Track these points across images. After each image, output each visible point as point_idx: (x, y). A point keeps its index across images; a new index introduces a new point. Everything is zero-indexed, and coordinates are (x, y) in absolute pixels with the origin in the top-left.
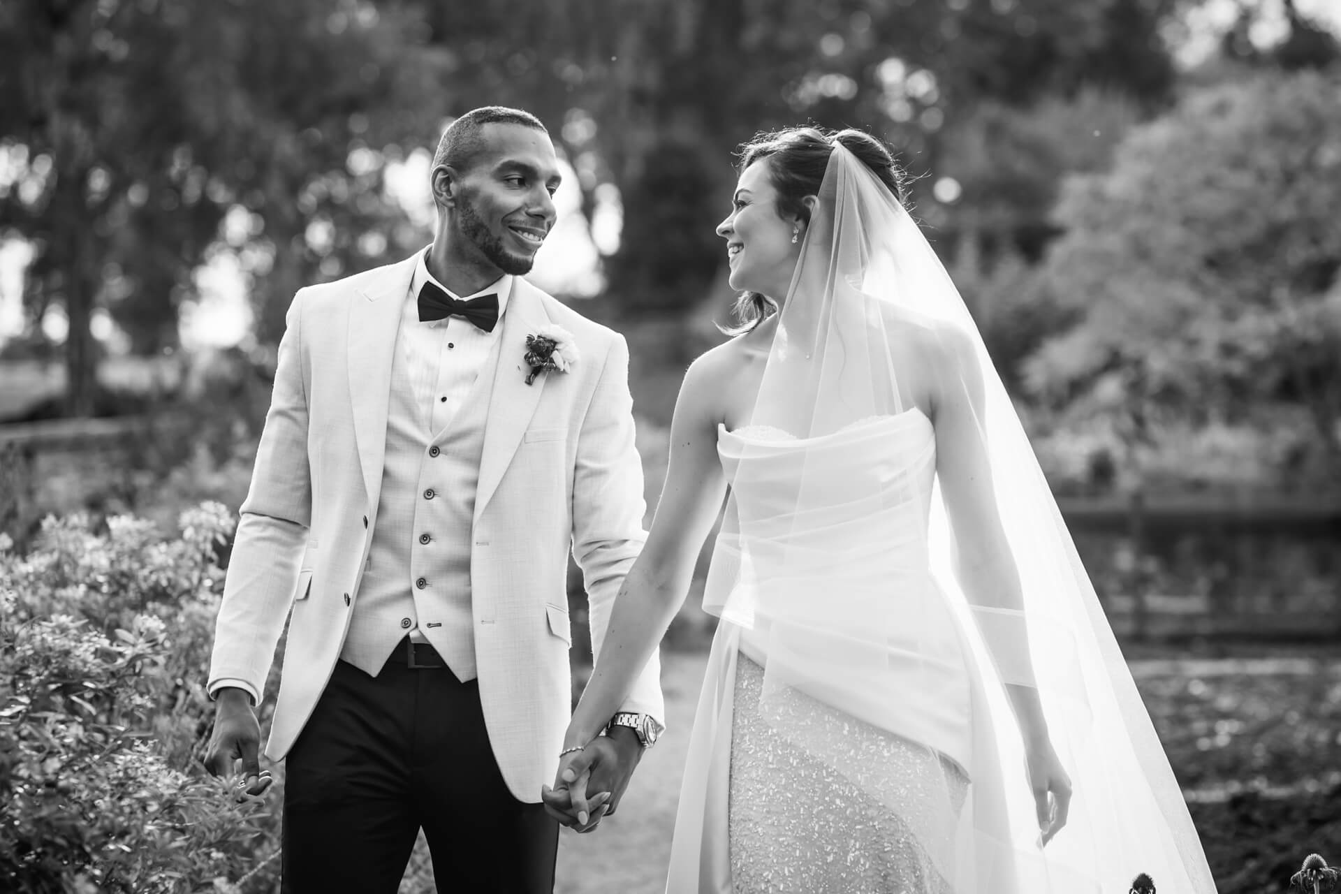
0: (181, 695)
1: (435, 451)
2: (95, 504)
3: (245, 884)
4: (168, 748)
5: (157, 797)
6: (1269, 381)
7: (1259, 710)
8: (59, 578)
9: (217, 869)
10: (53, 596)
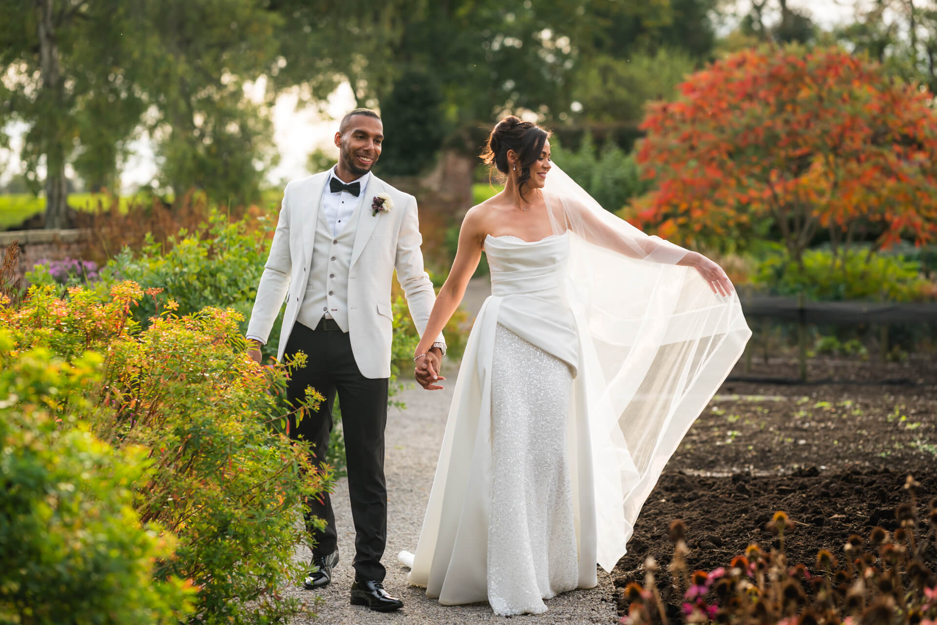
0: (108, 394)
1: (335, 242)
2: (60, 279)
3: (143, 510)
4: (100, 427)
5: (91, 458)
6: (764, 228)
7: (751, 423)
8: (38, 322)
9: (125, 502)
10: (33, 333)
